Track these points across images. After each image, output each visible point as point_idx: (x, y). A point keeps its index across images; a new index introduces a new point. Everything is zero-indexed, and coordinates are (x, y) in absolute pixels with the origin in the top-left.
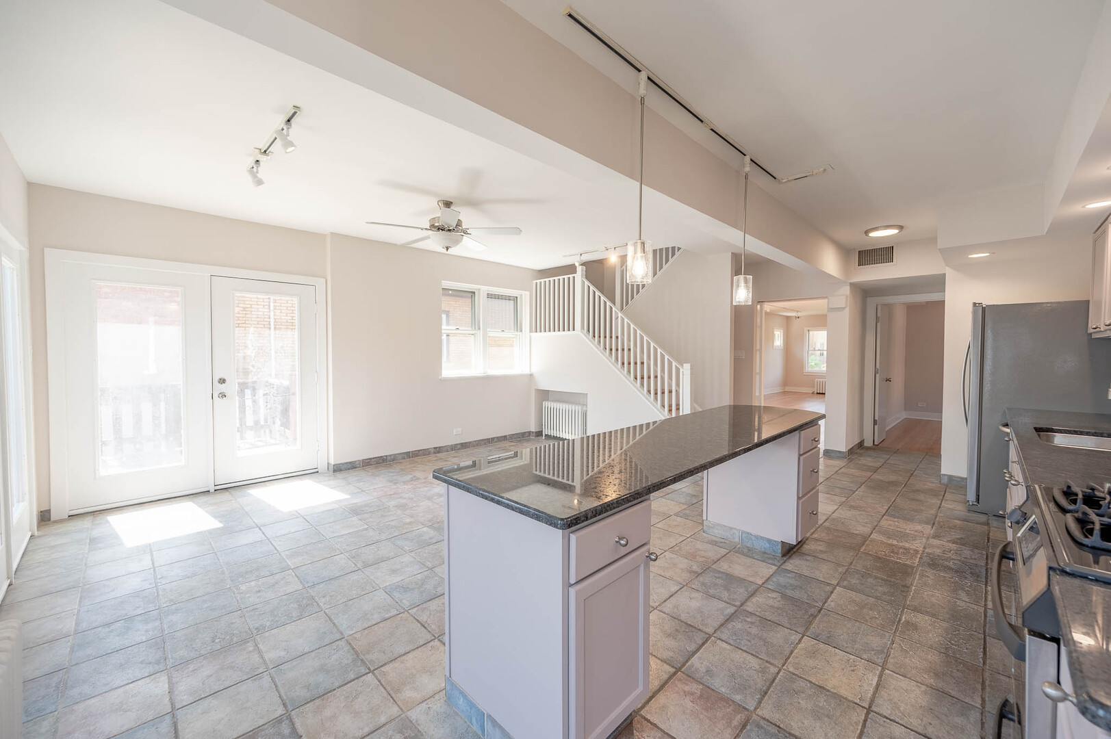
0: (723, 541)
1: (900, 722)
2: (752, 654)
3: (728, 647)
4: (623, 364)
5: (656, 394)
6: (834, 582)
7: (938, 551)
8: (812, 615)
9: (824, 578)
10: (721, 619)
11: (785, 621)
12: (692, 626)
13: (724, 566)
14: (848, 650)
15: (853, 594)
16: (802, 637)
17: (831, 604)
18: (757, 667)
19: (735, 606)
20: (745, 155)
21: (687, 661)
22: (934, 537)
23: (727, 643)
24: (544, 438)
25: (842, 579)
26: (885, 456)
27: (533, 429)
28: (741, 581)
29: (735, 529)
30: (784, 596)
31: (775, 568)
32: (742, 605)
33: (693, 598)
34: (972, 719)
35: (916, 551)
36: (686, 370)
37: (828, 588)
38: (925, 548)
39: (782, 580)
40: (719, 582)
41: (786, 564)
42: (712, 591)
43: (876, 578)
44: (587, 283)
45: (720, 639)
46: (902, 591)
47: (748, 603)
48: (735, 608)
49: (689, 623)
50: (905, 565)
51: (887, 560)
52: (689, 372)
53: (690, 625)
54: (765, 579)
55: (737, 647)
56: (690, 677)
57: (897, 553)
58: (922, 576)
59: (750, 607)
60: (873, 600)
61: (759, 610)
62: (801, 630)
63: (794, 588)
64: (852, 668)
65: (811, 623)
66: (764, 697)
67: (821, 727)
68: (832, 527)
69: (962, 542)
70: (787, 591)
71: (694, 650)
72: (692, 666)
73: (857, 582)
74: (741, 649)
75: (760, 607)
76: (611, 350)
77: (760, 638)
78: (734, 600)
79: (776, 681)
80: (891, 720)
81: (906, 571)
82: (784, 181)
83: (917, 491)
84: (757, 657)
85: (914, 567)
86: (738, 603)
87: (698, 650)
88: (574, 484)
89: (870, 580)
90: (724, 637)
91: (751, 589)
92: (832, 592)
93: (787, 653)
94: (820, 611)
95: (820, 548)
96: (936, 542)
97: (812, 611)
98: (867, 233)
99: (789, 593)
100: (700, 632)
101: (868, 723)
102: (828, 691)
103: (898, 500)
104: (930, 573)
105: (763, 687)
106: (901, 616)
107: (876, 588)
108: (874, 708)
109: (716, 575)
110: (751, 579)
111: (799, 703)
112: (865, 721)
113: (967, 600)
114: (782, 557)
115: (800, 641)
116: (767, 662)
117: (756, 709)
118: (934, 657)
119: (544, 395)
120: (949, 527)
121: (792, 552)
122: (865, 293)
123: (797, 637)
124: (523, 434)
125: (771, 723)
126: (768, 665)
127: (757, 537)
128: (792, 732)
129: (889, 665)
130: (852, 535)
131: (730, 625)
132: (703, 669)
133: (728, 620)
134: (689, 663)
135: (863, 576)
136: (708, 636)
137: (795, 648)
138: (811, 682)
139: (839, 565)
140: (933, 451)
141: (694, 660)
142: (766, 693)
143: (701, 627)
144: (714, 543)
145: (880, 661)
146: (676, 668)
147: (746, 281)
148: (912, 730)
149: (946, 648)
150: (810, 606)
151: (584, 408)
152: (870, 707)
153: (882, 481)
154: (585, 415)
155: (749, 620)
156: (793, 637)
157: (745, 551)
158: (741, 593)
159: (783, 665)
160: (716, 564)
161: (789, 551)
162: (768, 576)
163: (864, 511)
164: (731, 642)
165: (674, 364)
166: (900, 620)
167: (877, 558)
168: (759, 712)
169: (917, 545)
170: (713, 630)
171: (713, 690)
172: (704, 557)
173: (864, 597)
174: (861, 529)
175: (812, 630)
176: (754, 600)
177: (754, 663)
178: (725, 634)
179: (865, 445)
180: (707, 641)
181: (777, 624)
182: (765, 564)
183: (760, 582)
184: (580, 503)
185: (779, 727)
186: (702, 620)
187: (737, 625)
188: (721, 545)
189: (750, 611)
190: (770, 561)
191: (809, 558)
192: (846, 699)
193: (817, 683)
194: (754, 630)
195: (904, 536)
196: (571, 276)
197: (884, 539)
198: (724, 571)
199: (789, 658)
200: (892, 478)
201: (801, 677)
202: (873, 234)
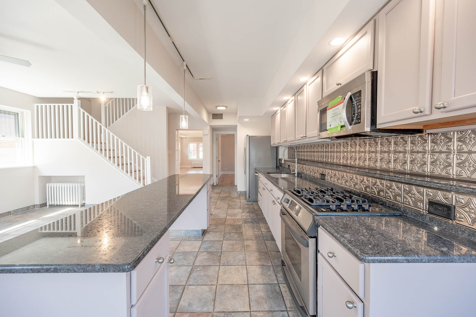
0: (177, 237)
1: (257, 283)
2: (204, 285)
3: (194, 287)
4: (110, 157)
5: (131, 172)
6: (222, 239)
7: (245, 217)
8: (219, 256)
9: (219, 239)
10: (188, 274)
11: (211, 263)
12: (175, 285)
13: (181, 249)
14: (235, 264)
15: (229, 242)
16: (219, 267)
17: (224, 249)
18: (208, 290)
19: (191, 266)
20: (184, 61)
21: (178, 305)
22: (243, 213)
23: (193, 285)
24: (48, 207)
25: (224, 237)
26: (221, 188)
27: (37, 202)
28: (190, 252)
29: (182, 230)
30: (208, 253)
31: (201, 242)
32: (194, 264)
33: (172, 271)
34: (271, 270)
35: (240, 219)
36: (148, 160)
37: (221, 243)
38: (242, 217)
39: (205, 246)
40: (181, 257)
41: (204, 238)
42: (179, 264)
43: (233, 233)
44: (82, 110)
45: (189, 285)
46: (241, 235)
47: (196, 262)
48: (192, 267)
49: (173, 284)
50: (239, 225)
51: (234, 225)
52: (149, 161)
53: (174, 285)
54: (199, 248)
55: (198, 285)
56: (182, 312)
57: (236, 222)
58: (244, 227)
59: (197, 263)
60: (235, 241)
61: (201, 263)
62: (218, 264)
63: (210, 247)
64: (238, 271)
65: (220, 259)
66: (215, 302)
67: (237, 302)
68: (214, 218)
69: (249, 212)
70: (208, 250)
71: (180, 297)
72: (181, 306)
73: (229, 236)
74: (199, 285)
75: (201, 262)
76: (101, 150)
77: (205, 276)
78: (190, 263)
79: (217, 291)
80: (254, 284)
81: (240, 227)
82: (195, 78)
83: (233, 198)
84: (207, 285)
85: (241, 225)
86: (192, 264)
87: (181, 296)
88: (76, 231)
89: (232, 234)
90: (191, 283)
91: (195, 254)
92: (223, 244)
93: (217, 277)
94: (221, 253)
95: (213, 227)
96: (243, 214)
97: (219, 254)
98: (216, 107)
99: (209, 250)
100: (180, 287)
101: (249, 290)
102: (235, 285)
103: (230, 203)
104: (246, 225)
105: (213, 297)
106: (244, 244)
107: (234, 236)
108: (249, 283)
109: (179, 255)
110: (194, 250)
111: (227, 296)
112: (248, 289)
113: (257, 231)
114: (202, 236)
115: (219, 269)
116: (211, 285)
117: (214, 309)
118: (256, 254)
119: (48, 179)
120: (245, 208)
121: (205, 233)
122: (214, 129)
123: (217, 268)
124: (28, 208)
125: (221, 312)
126: (212, 286)
127: (192, 231)
128: (229, 311)
129: (248, 264)
130: (221, 219)
131: (192, 276)
132: (187, 305)
133: (190, 274)
134: (179, 306)
135: (230, 233)
136: (184, 286)
137: (219, 273)
138: (228, 285)
139: (221, 232)
140: (232, 184)
141: (182, 303)
142: (215, 300)
143: (180, 284)
144: (173, 240)
145: (244, 264)
146: (174, 312)
147: (185, 118)
148: (261, 284)
149: (258, 249)
150: (218, 252)
151: (83, 184)
152: (248, 283)
153: (223, 197)
154: (83, 189)
155: (198, 269)
156: (217, 269)
157: (187, 238)
158: (192, 258)
159: (217, 283)
160: (177, 249)
161: (204, 232)
162: (199, 246)
163: (222, 209)
164: (195, 284)
165: (141, 157)
166: (244, 245)
167: (231, 225)
168: (215, 310)
169: (239, 217)
170: (185, 282)
171: (194, 312)
172: (171, 248)
173: (232, 241)
174: (223, 216)
175: (221, 262)
176: (198, 259)
177: (206, 288)
178: (191, 282)
179: (214, 185)
180: (184, 289)
181: (209, 266)
182: (196, 241)
183: (197, 250)
184: (82, 241)
185: (224, 312)
186: (179, 280)
187: (194, 274)
188: (176, 239)
189: (198, 265)
190: (198, 239)
191: (211, 233)
192: (240, 284)
193: (230, 284)
194: (202, 273)
195: (235, 215)
196: (69, 105)
197: (230, 218)
198: (181, 251)
199: (218, 279)
200: (225, 195)
201: (225, 285)
202: (218, 108)
